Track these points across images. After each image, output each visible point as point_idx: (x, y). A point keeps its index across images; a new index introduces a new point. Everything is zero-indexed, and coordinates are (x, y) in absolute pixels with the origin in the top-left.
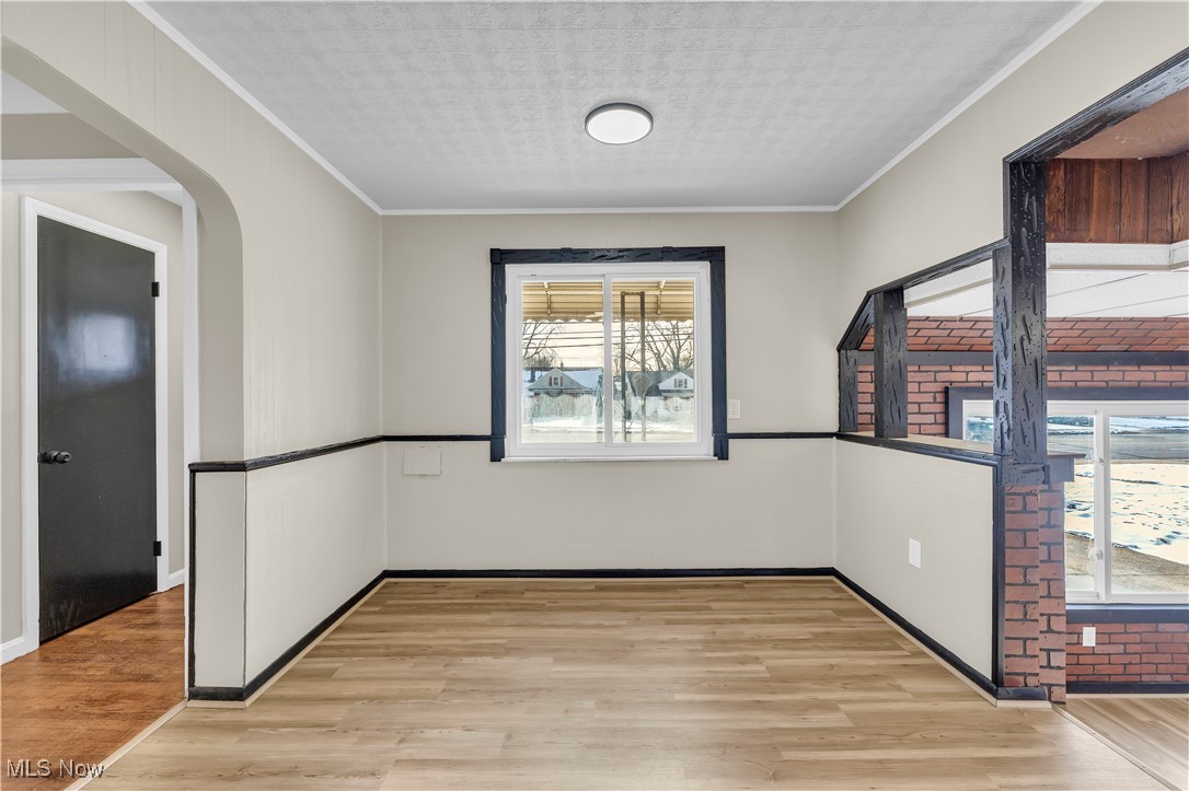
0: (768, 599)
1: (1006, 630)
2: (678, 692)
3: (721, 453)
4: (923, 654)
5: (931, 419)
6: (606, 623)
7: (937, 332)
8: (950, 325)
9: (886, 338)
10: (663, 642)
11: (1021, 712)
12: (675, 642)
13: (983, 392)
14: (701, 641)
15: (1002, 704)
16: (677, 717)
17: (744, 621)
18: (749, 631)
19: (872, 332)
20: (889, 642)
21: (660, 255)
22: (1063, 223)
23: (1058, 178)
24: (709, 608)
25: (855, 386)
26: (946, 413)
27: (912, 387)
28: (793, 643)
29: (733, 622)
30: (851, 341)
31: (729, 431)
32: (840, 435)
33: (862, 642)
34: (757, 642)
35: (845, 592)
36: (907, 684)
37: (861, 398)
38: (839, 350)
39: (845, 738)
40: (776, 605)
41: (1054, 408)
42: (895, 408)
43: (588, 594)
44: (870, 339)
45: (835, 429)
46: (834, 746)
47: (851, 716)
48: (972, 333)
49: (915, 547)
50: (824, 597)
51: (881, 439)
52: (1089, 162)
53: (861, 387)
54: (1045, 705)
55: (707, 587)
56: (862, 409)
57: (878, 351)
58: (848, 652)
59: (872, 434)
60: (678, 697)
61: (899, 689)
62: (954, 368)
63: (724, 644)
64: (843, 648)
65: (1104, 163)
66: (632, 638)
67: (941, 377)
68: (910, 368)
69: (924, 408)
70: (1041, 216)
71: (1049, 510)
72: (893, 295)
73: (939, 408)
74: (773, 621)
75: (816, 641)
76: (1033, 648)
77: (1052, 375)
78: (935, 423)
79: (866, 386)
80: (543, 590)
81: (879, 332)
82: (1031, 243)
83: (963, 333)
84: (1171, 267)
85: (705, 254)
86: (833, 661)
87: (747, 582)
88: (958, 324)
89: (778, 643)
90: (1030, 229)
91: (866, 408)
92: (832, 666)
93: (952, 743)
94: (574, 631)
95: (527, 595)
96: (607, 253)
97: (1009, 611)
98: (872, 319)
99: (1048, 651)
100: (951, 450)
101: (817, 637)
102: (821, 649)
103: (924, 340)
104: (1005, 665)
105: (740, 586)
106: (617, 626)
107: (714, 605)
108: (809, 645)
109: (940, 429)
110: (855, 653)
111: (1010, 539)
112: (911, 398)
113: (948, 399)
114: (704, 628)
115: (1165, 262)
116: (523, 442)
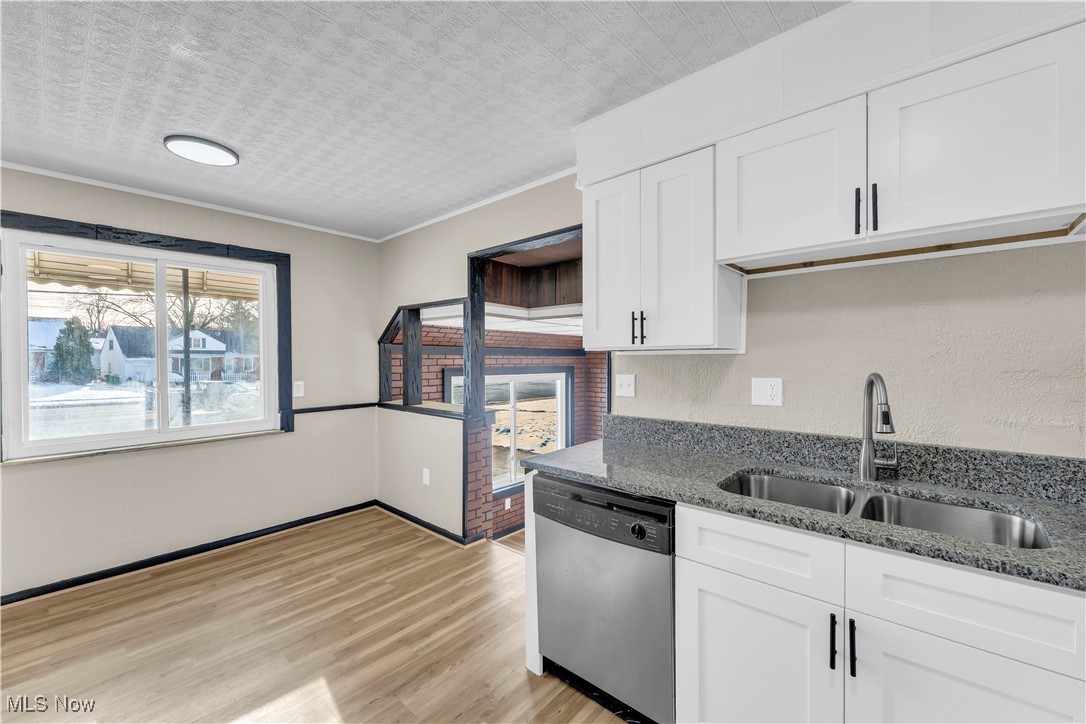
0: (331, 534)
1: (470, 506)
2: (269, 619)
3: (287, 426)
4: (431, 536)
5: (434, 389)
6: (177, 600)
7: (438, 334)
8: (445, 331)
9: (410, 340)
10: (245, 593)
11: (473, 547)
12: (256, 588)
13: (459, 371)
14: (280, 580)
15: (467, 547)
16: (273, 634)
17: (314, 555)
18: (318, 560)
19: (401, 332)
20: (413, 534)
21: (226, 251)
22: (491, 292)
23: (490, 269)
24: (283, 555)
25: (390, 369)
26: (443, 385)
27: (424, 369)
28: (353, 557)
29: (304, 558)
30: (387, 338)
31: (294, 408)
32: (380, 404)
33: (397, 541)
34: (327, 565)
35: (383, 513)
36: (421, 555)
37: (394, 377)
38: (379, 343)
39: (391, 595)
40: (337, 537)
41: (489, 379)
42: (415, 385)
43: (147, 583)
44: (400, 337)
45: (376, 400)
46: (385, 603)
47: (392, 583)
48: (456, 336)
49: (426, 472)
50: (371, 519)
51: (406, 407)
52: (501, 264)
53: (394, 370)
54: (484, 540)
55: (276, 540)
56: (394, 384)
57: (404, 345)
58: (389, 550)
59: (400, 402)
60: (269, 622)
61: (419, 559)
62: (448, 357)
63: (300, 575)
64: (386, 548)
65: (507, 265)
66: (210, 601)
67: (441, 362)
68: (424, 357)
69: (432, 382)
70: (483, 287)
71: (486, 440)
72: (414, 312)
73: (439, 382)
74: (336, 548)
75: (368, 550)
76: (480, 513)
77: (489, 361)
78: (437, 392)
79: (397, 369)
80: (76, 599)
81: (405, 334)
82: (479, 300)
83: (451, 336)
84: (529, 319)
85: (272, 258)
86: (380, 558)
87: (311, 527)
88: (449, 331)
89: (340, 561)
90: (478, 295)
91: (397, 384)
92: (380, 561)
93: (444, 574)
94: (140, 618)
95: (51, 611)
96: (161, 239)
97: (471, 497)
98: (401, 324)
99: (485, 513)
100: (444, 412)
101: (368, 548)
102: (372, 553)
103: (430, 339)
104: (469, 526)
105: (306, 532)
106: (195, 597)
107: (284, 552)
108: (364, 554)
109: (439, 395)
110: (393, 549)
111: (471, 458)
112: (424, 376)
113: (444, 375)
114: (280, 570)
115: (527, 316)
116: (30, 439)
